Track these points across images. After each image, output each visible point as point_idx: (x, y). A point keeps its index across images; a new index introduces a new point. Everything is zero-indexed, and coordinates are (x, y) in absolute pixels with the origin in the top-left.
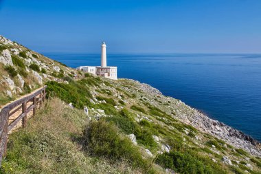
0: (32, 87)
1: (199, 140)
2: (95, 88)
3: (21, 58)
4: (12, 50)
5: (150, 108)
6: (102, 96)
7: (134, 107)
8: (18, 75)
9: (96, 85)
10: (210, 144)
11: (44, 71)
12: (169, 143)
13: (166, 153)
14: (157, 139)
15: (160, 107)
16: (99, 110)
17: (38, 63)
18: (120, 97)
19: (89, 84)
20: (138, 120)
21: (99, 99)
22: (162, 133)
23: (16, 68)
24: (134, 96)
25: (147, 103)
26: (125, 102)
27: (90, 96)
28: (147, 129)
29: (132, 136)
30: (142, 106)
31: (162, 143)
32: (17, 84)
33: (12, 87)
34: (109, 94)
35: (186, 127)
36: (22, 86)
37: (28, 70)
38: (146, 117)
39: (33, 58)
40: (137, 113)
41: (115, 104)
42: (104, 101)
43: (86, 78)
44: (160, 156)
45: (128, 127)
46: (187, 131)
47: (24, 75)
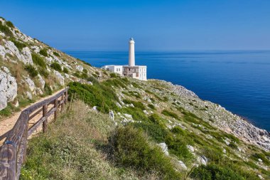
0: (54, 88)
1: (242, 152)
2: (122, 90)
3: (42, 56)
4: (32, 47)
5: (184, 113)
6: (130, 98)
7: (165, 112)
8: (39, 75)
9: (123, 87)
10: (256, 157)
11: (66, 71)
12: (207, 154)
13: (202, 166)
14: (192, 149)
15: (195, 113)
16: (127, 115)
17: (60, 62)
18: (150, 101)
19: (115, 85)
20: (170, 127)
21: (126, 102)
22: (198, 143)
23: (36, 68)
24: (166, 99)
25: (181, 108)
26: (156, 106)
27: (116, 99)
28: (180, 137)
29: (163, 145)
30: (175, 111)
31: (198, 153)
32: (37, 85)
33: (32, 88)
34: (138, 97)
35: (226, 136)
36: (43, 87)
37: (49, 70)
38: (180, 124)
39: (55, 57)
40: (170, 119)
41: (143, 109)
42: (132, 105)
43: (112, 79)
44: (195, 169)
45: (159, 135)
46: (228, 141)
47: (45, 75)
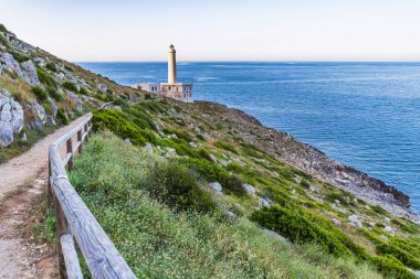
0: (69, 116)
1: (316, 192)
2: (160, 115)
3: (49, 72)
4: (35, 60)
5: (242, 145)
6: (171, 127)
7: (218, 145)
8: (49, 99)
9: (162, 112)
10: (332, 198)
11: (83, 92)
12: (270, 193)
13: (265, 209)
14: (250, 189)
15: (257, 144)
16: (168, 148)
17: (74, 81)
18: (197, 129)
19: (151, 109)
20: (225, 164)
21: (166, 132)
22: (260, 182)
23: (43, 87)
24: (219, 128)
25: (239, 139)
26: (205, 135)
27: (153, 127)
28: (240, 177)
29: (217, 186)
30: (232, 142)
31: (259, 195)
32: (48, 112)
33: (42, 116)
34: (182, 125)
35: (297, 173)
36: (55, 114)
37: (60, 91)
38: (237, 160)
39: (66, 71)
40: (224, 153)
41: (189, 141)
42: (174, 136)
43: (146, 101)
44: (257, 213)
45: (211, 175)
46: (298, 179)
47: (57, 98)
